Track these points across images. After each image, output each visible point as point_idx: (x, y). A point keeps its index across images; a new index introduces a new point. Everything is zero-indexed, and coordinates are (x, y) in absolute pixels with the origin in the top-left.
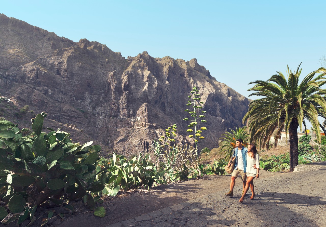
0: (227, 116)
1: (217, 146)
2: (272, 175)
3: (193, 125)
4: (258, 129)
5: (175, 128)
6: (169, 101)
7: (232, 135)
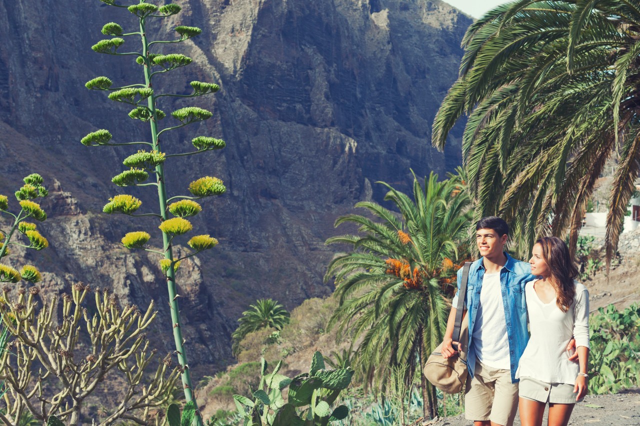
0: (368, 120)
1: (326, 288)
2: (590, 414)
3: (142, 171)
4: (515, 171)
5: (33, 196)
6: (32, 49)
7: (391, 216)
